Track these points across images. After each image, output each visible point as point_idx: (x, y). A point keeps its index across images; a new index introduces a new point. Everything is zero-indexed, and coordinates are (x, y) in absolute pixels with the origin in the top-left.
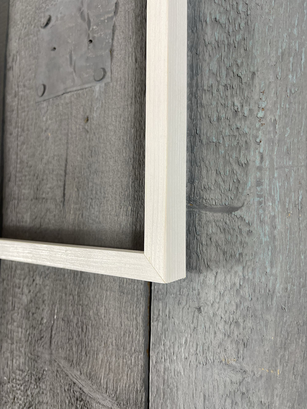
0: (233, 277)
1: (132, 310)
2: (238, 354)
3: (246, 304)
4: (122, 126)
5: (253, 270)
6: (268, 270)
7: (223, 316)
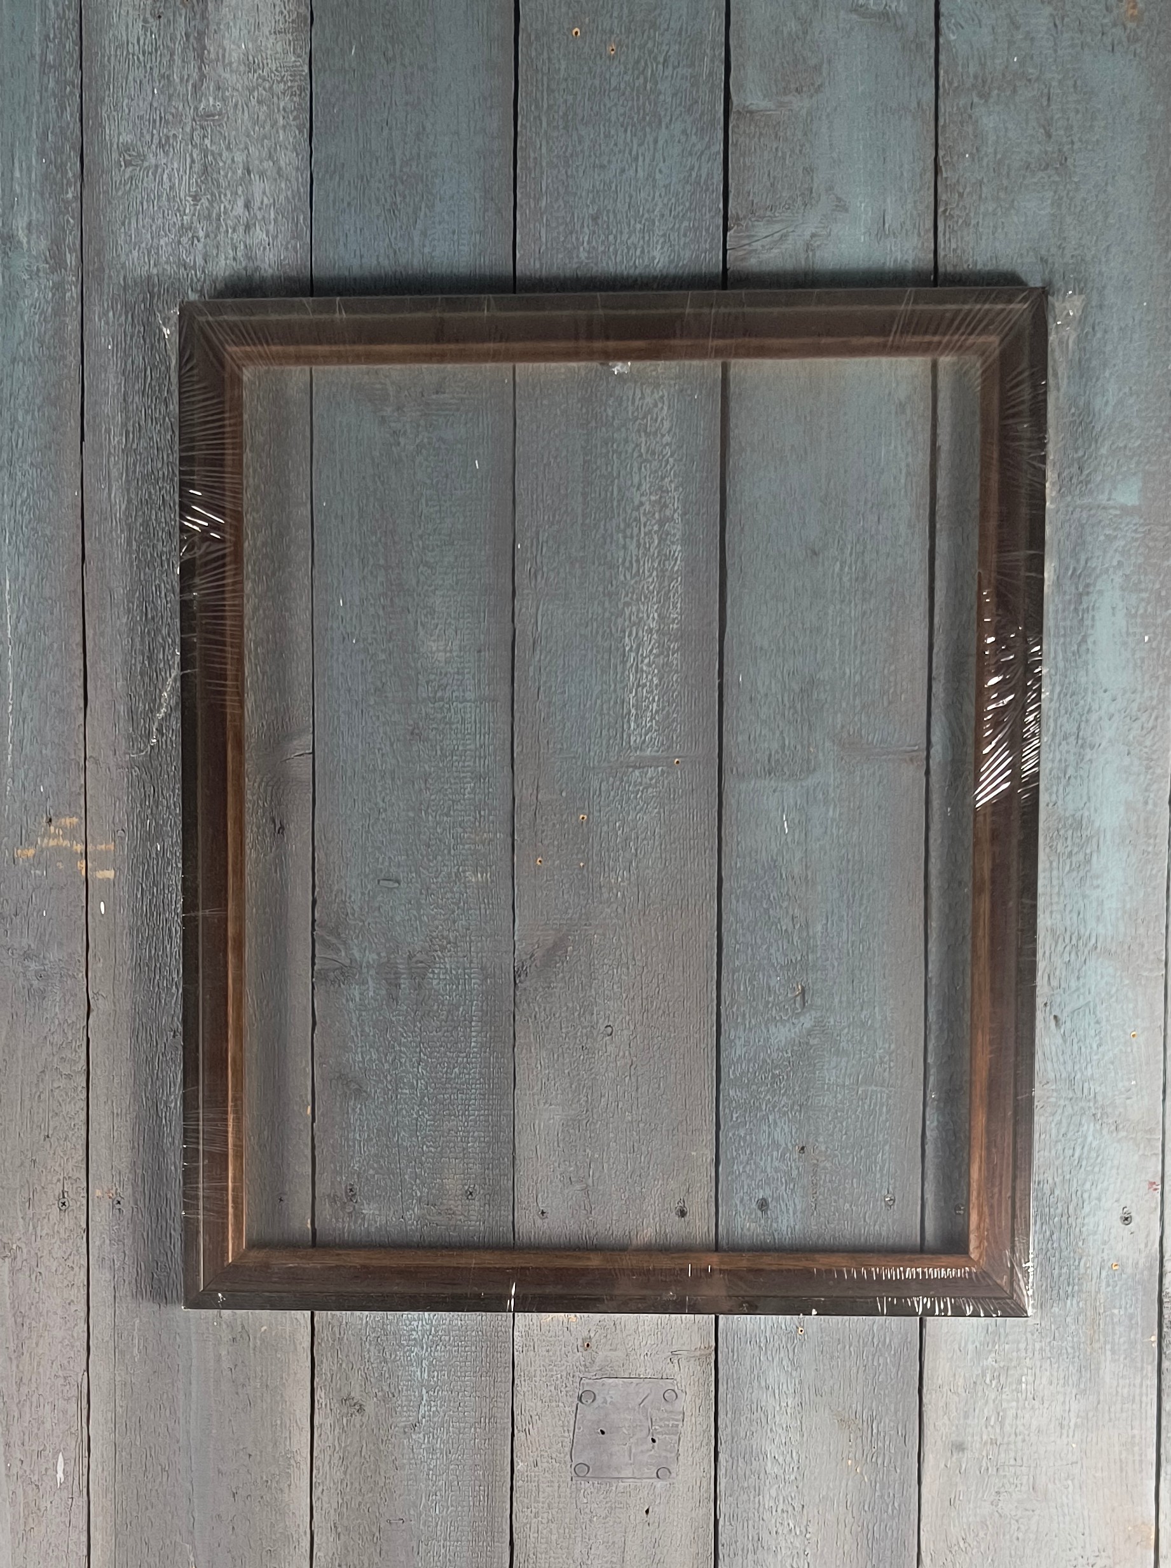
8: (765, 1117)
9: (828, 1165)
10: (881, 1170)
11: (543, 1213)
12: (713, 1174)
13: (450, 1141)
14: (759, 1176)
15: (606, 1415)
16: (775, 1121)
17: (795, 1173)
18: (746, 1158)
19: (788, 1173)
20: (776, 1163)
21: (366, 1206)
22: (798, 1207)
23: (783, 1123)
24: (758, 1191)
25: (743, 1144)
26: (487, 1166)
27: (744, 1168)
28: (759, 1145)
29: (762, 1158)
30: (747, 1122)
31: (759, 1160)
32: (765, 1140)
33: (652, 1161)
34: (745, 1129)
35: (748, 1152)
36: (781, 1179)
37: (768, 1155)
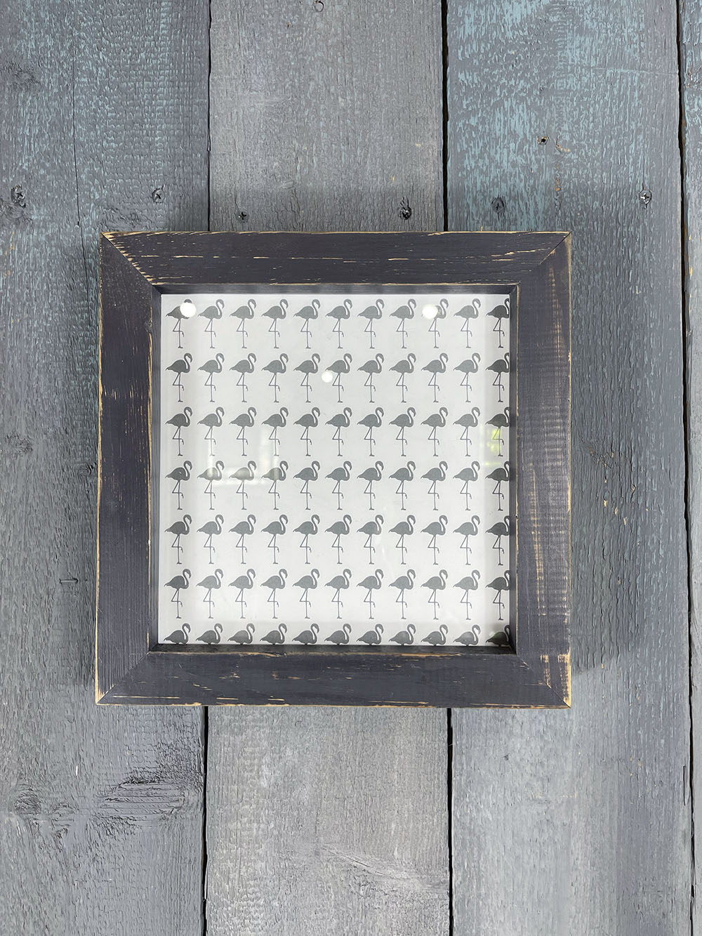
0: (537, 725)
1: (432, 769)
2: (543, 788)
3: (550, 746)
5: (554, 717)
6: (566, 717)
7: (529, 759)
8: (499, 104)
9: (574, 157)
10: (635, 163)
11: (243, 216)
12: (441, 170)
13: (134, 135)
14: (494, 172)
16: (511, 107)
17: (535, 167)
18: (478, 151)
19: (527, 168)
20: (512, 157)
21: (35, 211)
22: (540, 207)
23: (521, 111)
24: (492, 189)
25: (474, 135)
26: (177, 163)
27: (476, 163)
28: (493, 136)
29: (496, 151)
30: (478, 110)
31: (492, 153)
32: (500, 130)
33: (369, 155)
34: (476, 118)
35: (481, 144)
36: (519, 173)
37: (504, 147)
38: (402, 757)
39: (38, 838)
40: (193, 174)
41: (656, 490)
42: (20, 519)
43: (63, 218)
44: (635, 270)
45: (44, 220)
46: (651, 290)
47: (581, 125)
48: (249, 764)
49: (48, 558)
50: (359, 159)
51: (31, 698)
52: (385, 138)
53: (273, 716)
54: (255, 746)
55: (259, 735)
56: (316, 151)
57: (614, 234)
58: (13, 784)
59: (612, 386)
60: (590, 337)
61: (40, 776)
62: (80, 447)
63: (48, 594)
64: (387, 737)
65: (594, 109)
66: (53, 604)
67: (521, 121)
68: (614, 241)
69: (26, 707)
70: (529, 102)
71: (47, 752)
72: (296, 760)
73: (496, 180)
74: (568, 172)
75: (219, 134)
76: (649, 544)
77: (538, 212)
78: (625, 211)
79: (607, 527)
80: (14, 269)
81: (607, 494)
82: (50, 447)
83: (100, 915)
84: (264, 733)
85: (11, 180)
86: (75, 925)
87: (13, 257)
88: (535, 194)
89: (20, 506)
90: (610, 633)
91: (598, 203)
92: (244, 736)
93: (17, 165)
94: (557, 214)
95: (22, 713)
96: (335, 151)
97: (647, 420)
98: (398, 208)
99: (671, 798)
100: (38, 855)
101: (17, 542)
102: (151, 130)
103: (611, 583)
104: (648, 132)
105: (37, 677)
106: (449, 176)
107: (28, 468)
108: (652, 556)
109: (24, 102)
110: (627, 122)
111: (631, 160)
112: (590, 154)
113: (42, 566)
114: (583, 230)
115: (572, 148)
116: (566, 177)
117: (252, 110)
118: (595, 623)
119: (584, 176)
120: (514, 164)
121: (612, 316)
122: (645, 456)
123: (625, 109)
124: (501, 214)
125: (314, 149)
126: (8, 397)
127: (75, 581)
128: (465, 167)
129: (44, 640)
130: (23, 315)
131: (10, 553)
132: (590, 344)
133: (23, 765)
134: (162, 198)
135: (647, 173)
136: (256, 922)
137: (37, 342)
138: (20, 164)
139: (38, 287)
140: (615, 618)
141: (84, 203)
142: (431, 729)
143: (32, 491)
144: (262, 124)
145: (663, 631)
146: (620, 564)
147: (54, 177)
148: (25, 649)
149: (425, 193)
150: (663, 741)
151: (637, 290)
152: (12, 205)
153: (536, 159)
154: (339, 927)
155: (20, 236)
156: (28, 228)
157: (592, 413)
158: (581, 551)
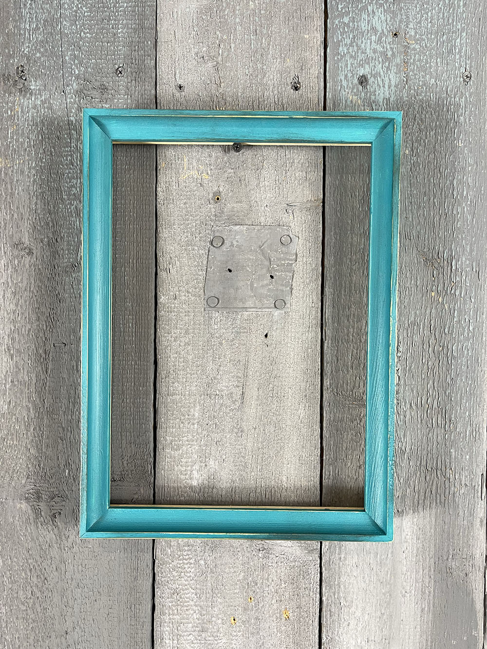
4: (300, 345)
8: (365, 8)
9: (417, 47)
10: (460, 52)
11: (180, 87)
12: (323, 54)
13: (103, 28)
14: (361, 56)
15: (233, 256)
16: (373, 11)
17: (390, 53)
18: (349, 42)
19: (384, 54)
20: (374, 45)
21: (33, 83)
22: (393, 83)
23: (380, 13)
24: (358, 69)
25: (346, 30)
26: (133, 49)
27: (348, 49)
28: (360, 30)
29: (362, 41)
30: (349, 11)
31: (359, 43)
32: (365, 26)
33: (271, 43)
34: (348, 17)
35: (351, 36)
36: (378, 59)
37: (368, 39)
38: (289, 466)
39: (40, 518)
40: (145, 56)
41: (468, 285)
42: (25, 302)
43: (53, 87)
44: (459, 129)
45: (39, 90)
46: (470, 143)
47: (422, 25)
48: (184, 470)
49: (45, 329)
50: (263, 45)
51: (35, 424)
52: (282, 31)
53: (201, 437)
54: (189, 458)
55: (192, 450)
56: (233, 39)
57: (445, 102)
58: (23, 482)
59: (440, 212)
60: (426, 176)
61: (42, 476)
62: (67, 252)
63: (46, 353)
64: (278, 452)
65: (431, 14)
66: (49, 360)
67: (380, 20)
68: (445, 108)
69: (32, 430)
70: (386, 7)
71: (46, 461)
72: (217, 467)
73: (361, 62)
74: (413, 57)
75: (164, 27)
76: (462, 323)
77: (391, 85)
78: (453, 86)
79: (433, 311)
80: (18, 124)
81: (434, 287)
82: (45, 251)
83: (82, 571)
84: (194, 449)
85: (16, 61)
86: (66, 577)
87: (18, 116)
88: (389, 73)
89: (25, 293)
90: (434, 384)
91: (434, 80)
92: (181, 451)
93: (20, 50)
94: (404, 87)
95: (29, 434)
96: (247, 40)
97: (464, 236)
98: (291, 83)
99: (473, 495)
100: (40, 530)
101: (24, 318)
102: (116, 24)
103: (435, 349)
104: (469, 31)
105: (39, 410)
106: (328, 59)
107: (30, 267)
108: (464, 331)
109: (25, 5)
110: (455, 23)
111: (457, 50)
112: (428, 45)
113: (41, 335)
114: (423, 99)
115: (416, 40)
116: (412, 61)
117: (188, 10)
118: (423, 376)
119: (424, 61)
120: (375, 51)
121: (442, 162)
122: (462, 260)
123: (454, 14)
124: (365, 87)
125: (232, 38)
126: (16, 216)
127: (64, 345)
128: (340, 52)
129: (43, 384)
130: (25, 158)
131: (19, 325)
132: (426, 182)
133: (30, 469)
134: (123, 74)
135: (468, 60)
136: (188, 575)
137: (35, 177)
138: (23, 50)
139: (35, 137)
140: (437, 373)
141: (68, 77)
142: (309, 447)
143: (33, 282)
144: (194, 20)
145: (470, 382)
146: (442, 336)
147: (46, 58)
148: (30, 391)
149: (311, 71)
150: (468, 457)
151: (460, 143)
152: (17, 79)
153: (390, 47)
154: (245, 579)
155: (22, 101)
156: (28, 95)
157: (426, 231)
158: (415, 327)
